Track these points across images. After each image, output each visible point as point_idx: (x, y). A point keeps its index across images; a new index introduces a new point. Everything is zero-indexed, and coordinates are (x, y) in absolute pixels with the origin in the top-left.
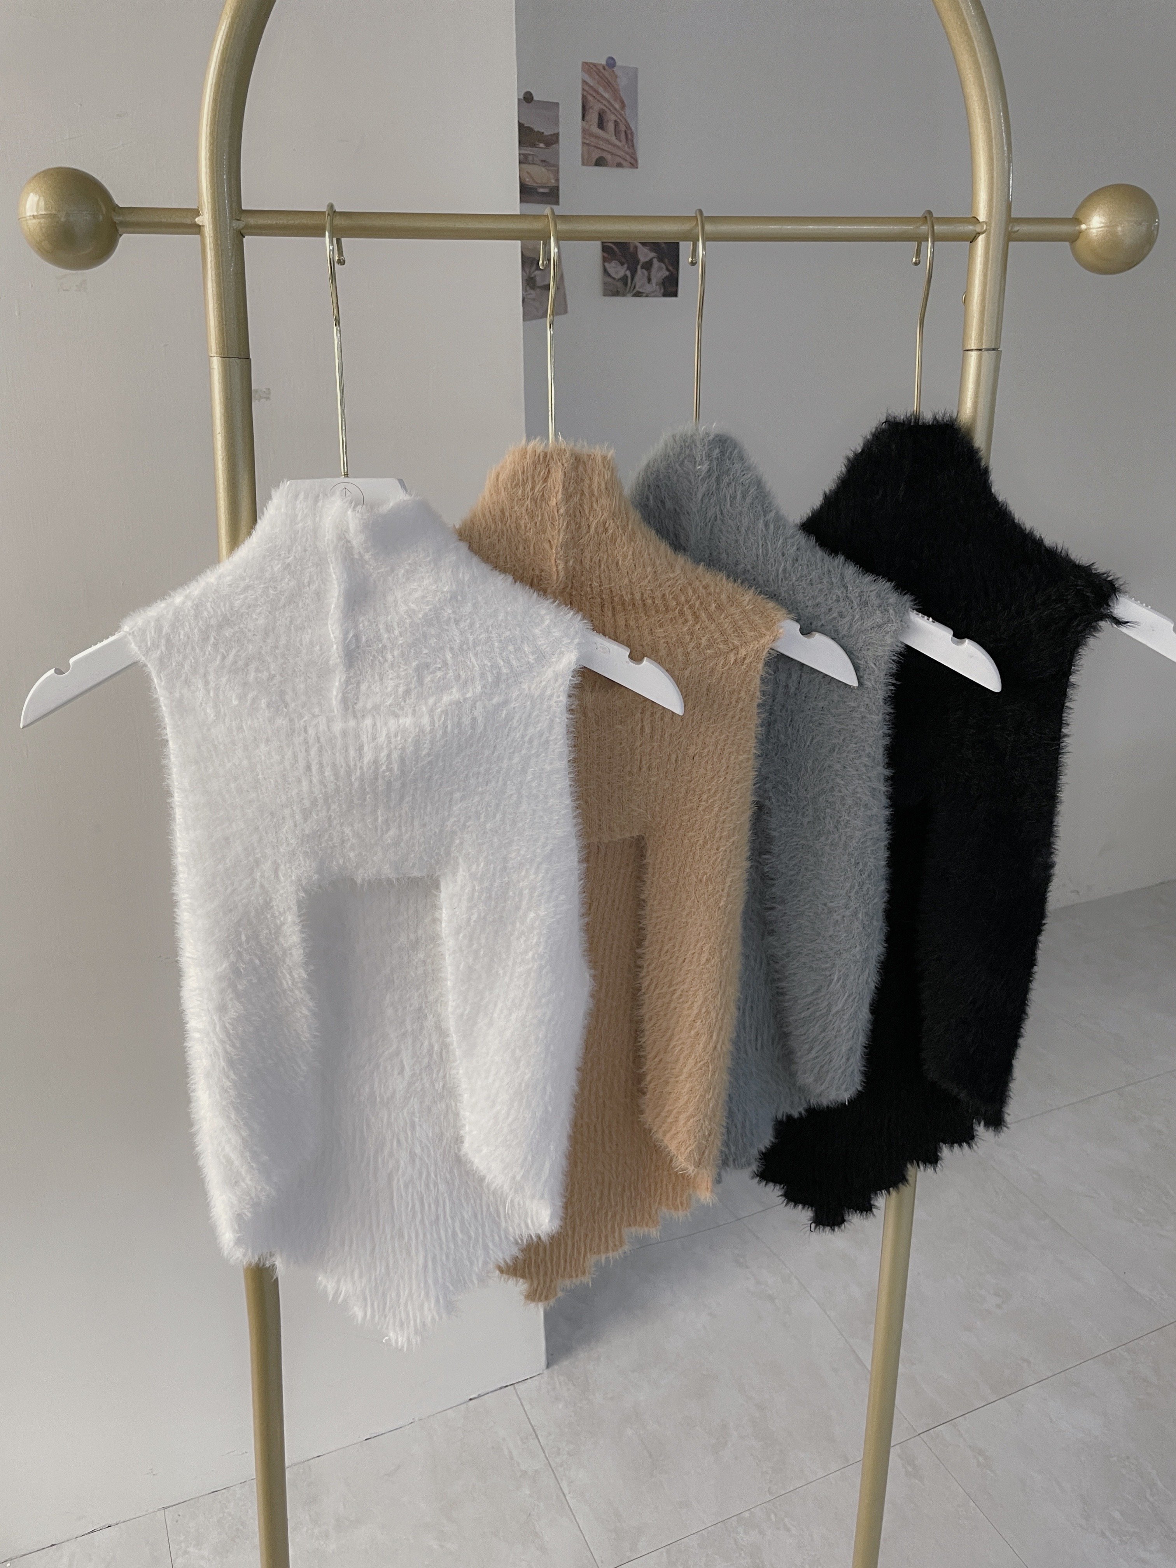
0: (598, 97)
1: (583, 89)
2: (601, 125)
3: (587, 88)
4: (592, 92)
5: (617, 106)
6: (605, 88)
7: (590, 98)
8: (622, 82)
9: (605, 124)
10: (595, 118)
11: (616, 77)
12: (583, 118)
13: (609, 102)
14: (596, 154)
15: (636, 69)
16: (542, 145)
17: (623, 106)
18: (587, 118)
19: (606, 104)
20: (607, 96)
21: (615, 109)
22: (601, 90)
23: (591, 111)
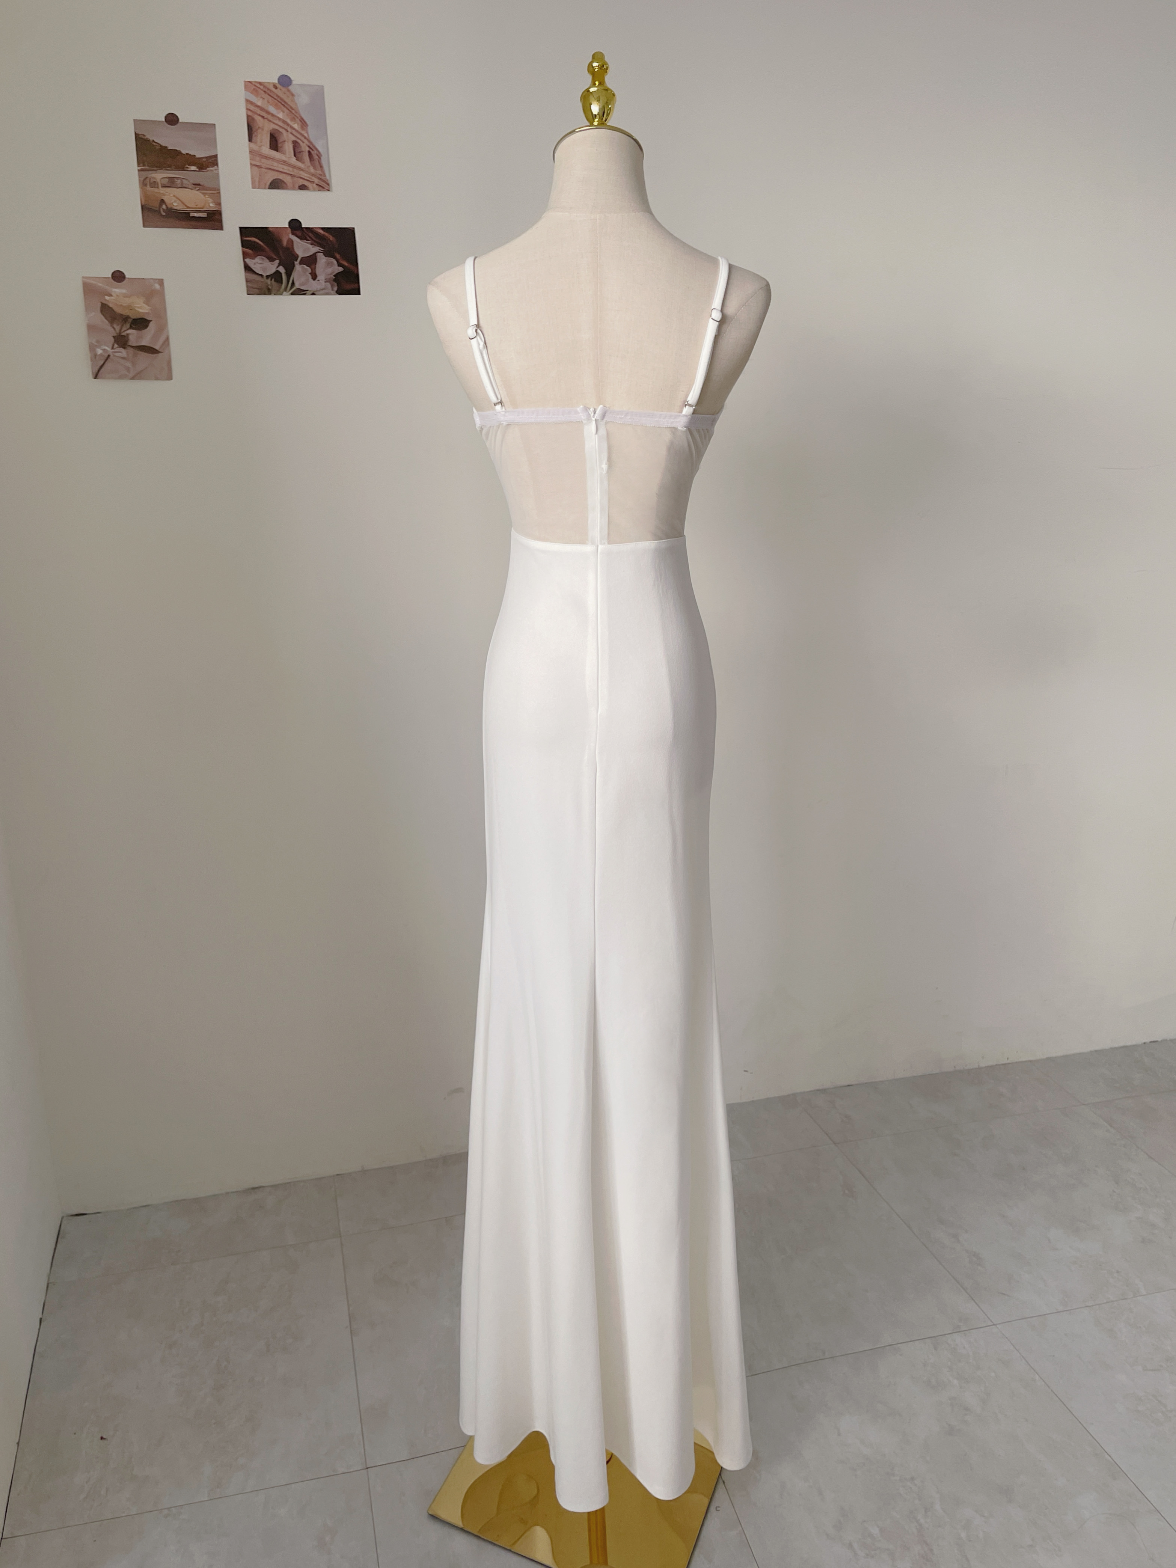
0: (270, 117)
1: (247, 109)
2: (275, 143)
3: (252, 108)
4: (259, 112)
5: (296, 126)
6: (276, 107)
7: (257, 118)
8: (302, 101)
9: (280, 145)
10: (264, 139)
11: (293, 95)
12: (250, 140)
13: (284, 122)
14: (271, 176)
15: (322, 88)
16: (193, 168)
17: (304, 124)
18: (254, 138)
19: (280, 123)
20: (281, 115)
21: (292, 128)
22: (272, 109)
23: (260, 131)
